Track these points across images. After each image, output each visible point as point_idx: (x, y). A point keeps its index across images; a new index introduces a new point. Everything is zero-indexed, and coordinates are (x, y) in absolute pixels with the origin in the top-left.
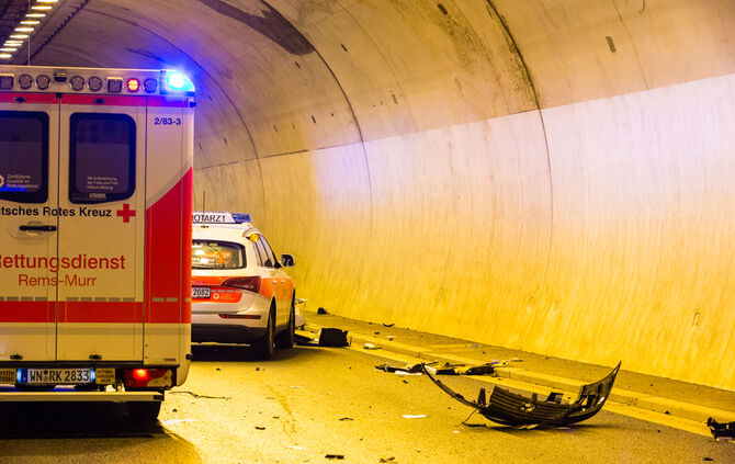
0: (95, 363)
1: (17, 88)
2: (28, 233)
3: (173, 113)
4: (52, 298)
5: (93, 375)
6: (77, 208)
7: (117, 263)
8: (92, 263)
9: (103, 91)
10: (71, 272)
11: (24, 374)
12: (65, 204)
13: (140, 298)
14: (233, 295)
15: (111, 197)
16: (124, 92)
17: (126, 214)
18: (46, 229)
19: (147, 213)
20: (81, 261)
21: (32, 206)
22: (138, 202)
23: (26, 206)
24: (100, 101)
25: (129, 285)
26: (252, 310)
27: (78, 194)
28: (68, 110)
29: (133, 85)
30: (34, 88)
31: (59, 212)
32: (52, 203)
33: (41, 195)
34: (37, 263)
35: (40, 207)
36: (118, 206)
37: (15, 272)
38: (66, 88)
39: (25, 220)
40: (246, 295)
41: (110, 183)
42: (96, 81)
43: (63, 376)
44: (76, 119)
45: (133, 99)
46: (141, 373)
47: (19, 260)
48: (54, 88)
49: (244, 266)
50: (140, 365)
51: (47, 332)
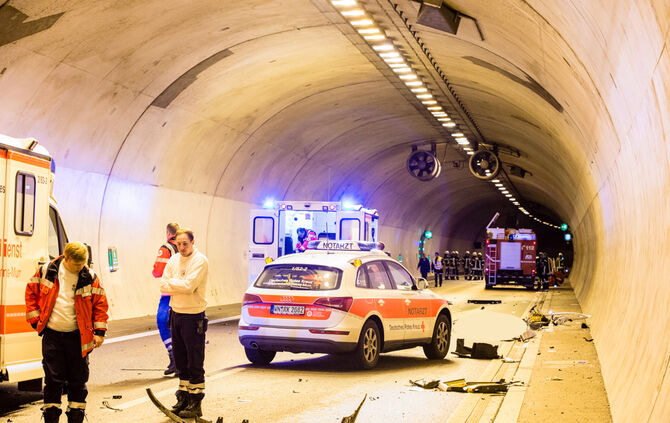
14: (324, 313)
40: (335, 314)
49: (338, 287)
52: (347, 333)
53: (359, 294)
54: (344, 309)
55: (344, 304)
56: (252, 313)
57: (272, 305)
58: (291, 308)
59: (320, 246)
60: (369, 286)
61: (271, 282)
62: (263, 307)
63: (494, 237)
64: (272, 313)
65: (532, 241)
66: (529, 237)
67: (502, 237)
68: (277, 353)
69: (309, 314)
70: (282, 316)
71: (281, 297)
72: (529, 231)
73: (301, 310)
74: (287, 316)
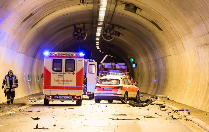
0: (69, 95)
1: (58, 56)
2: (59, 77)
3: (80, 59)
4: (63, 86)
5: (68, 97)
6: (66, 73)
7: (72, 81)
8: (69, 81)
9: (70, 56)
10: (65, 82)
11: (59, 97)
12: (65, 72)
13: (75, 86)
14: (116, 90)
15: (71, 71)
16: (73, 56)
17: (74, 74)
18: (62, 76)
19: (77, 74)
20: (67, 81)
21: (60, 73)
22: (75, 72)
23: (59, 73)
24: (70, 57)
25: (74, 84)
26: (120, 93)
27: (66, 71)
28: (65, 59)
29: (75, 55)
30: (60, 56)
31: (64, 73)
32: (63, 72)
33: (61, 71)
34: (61, 81)
35: (61, 73)
36: (72, 73)
37: (57, 82)
38: (65, 56)
39: (59, 75)
40: (119, 90)
41: (71, 69)
42: (69, 54)
43: (64, 97)
44: (66, 60)
45: (75, 57)
46: (76, 97)
47: (58, 80)
48: (63, 55)
49: (119, 84)
50: (75, 96)
51: (62, 91)
52: (122, 95)
53: (124, 86)
54: (121, 89)
55: (121, 88)
56: (98, 90)
57: (104, 88)
58: (108, 89)
59: (110, 74)
60: (125, 84)
61: (102, 83)
62: (101, 89)
63: (106, 67)
64: (104, 90)
65: (125, 69)
66: (124, 67)
67: (110, 67)
68: (101, 101)
69: (113, 90)
70: (106, 91)
71: (106, 86)
72: (124, 64)
73: (111, 89)
74: (107, 91)
